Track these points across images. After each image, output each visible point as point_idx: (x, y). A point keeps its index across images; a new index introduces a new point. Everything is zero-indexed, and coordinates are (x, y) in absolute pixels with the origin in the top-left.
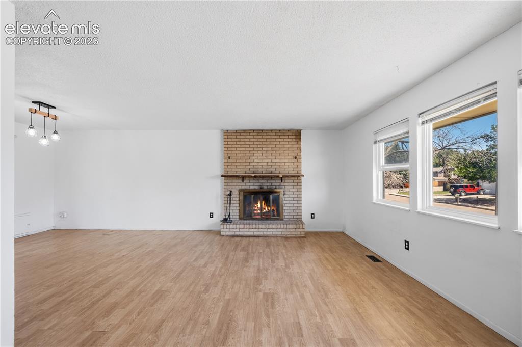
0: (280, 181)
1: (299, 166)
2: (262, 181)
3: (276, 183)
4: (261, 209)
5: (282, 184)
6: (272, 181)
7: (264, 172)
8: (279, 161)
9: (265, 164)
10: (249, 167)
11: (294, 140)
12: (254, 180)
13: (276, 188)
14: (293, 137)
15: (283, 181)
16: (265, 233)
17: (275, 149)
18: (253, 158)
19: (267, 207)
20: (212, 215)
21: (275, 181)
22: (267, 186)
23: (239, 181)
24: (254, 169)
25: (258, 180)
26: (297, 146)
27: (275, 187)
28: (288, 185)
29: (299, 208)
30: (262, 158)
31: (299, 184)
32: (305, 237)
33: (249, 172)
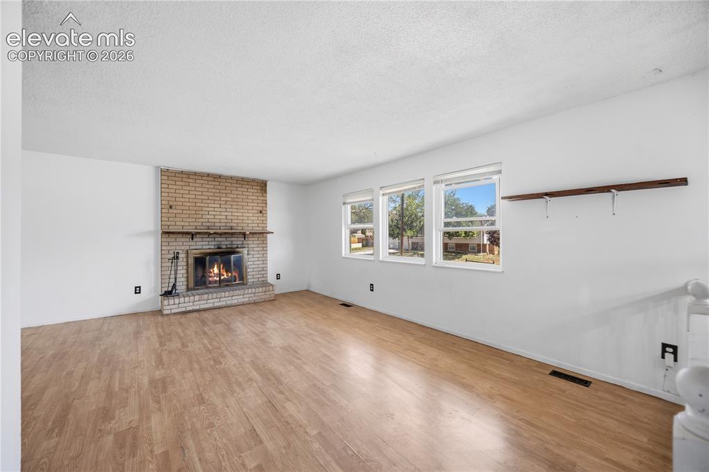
0: (243, 239)
1: (264, 222)
2: (220, 239)
3: (237, 241)
4: (220, 275)
5: (245, 242)
6: (233, 239)
7: (222, 228)
8: (241, 214)
9: (224, 217)
10: (201, 220)
11: (259, 191)
12: (208, 237)
13: (237, 248)
14: (258, 188)
15: (246, 239)
16: (229, 302)
17: (237, 200)
18: (208, 209)
19: (227, 273)
20: (138, 290)
21: (236, 239)
22: (226, 245)
23: (187, 239)
24: (208, 224)
25: (215, 238)
26: (263, 198)
27: (236, 246)
28: (252, 243)
29: (264, 269)
30: (220, 209)
31: (264, 242)
32: (275, 300)
33: (202, 227)
